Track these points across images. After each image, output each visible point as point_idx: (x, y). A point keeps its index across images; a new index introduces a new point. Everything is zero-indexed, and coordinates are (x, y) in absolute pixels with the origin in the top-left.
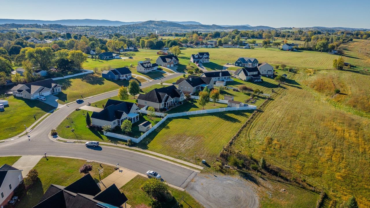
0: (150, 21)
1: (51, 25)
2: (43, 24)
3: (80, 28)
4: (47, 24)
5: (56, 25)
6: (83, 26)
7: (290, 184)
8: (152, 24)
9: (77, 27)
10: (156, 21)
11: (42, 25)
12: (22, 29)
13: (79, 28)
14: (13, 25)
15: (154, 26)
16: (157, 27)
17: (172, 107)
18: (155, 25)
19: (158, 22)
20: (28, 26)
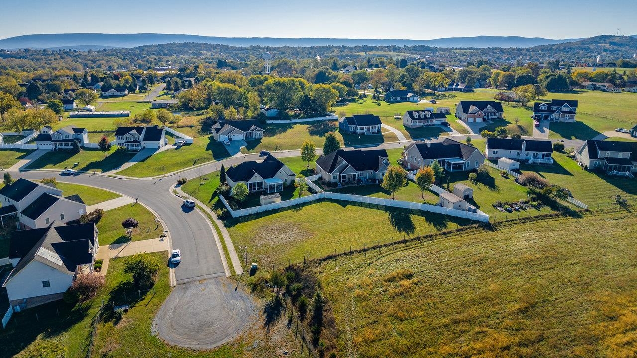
0: (603, 37)
1: (414, 47)
2: (405, 46)
3: (459, 51)
4: (409, 45)
5: (422, 47)
6: (463, 49)
7: (309, 349)
8: (606, 43)
9: (453, 50)
10: (618, 35)
11: (402, 46)
12: (371, 53)
13: (455, 51)
14: (366, 48)
15: (607, 46)
16: (615, 47)
17: (353, 184)
18: (611, 43)
19: (621, 37)
20: (383, 49)
